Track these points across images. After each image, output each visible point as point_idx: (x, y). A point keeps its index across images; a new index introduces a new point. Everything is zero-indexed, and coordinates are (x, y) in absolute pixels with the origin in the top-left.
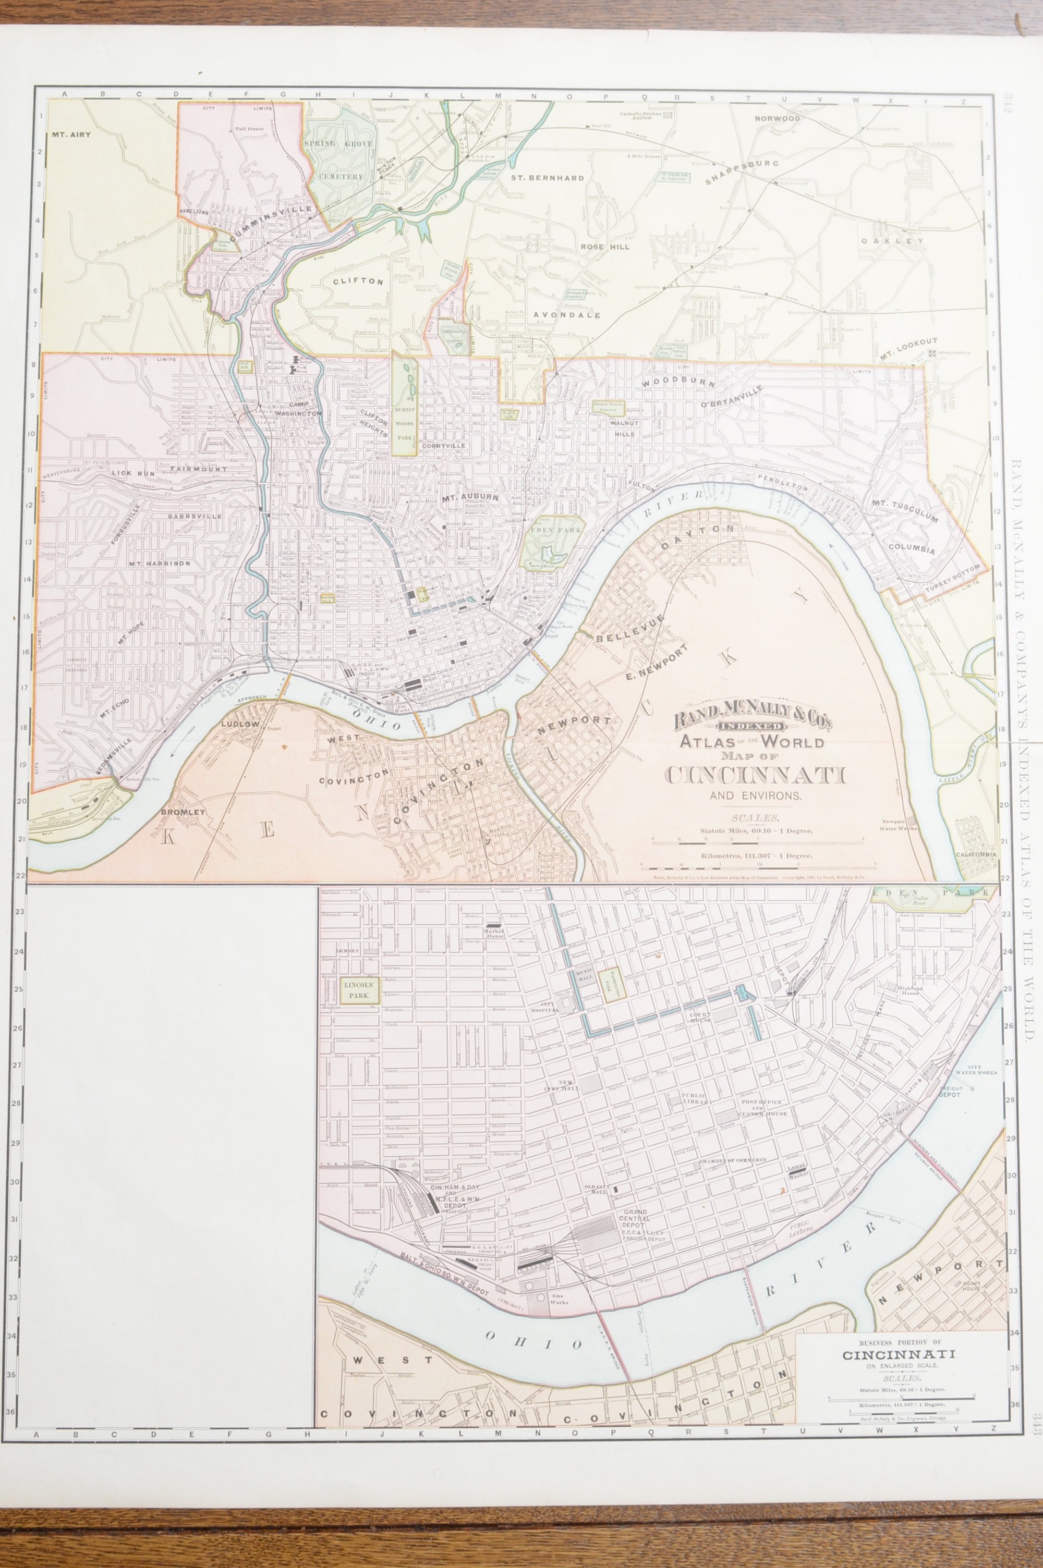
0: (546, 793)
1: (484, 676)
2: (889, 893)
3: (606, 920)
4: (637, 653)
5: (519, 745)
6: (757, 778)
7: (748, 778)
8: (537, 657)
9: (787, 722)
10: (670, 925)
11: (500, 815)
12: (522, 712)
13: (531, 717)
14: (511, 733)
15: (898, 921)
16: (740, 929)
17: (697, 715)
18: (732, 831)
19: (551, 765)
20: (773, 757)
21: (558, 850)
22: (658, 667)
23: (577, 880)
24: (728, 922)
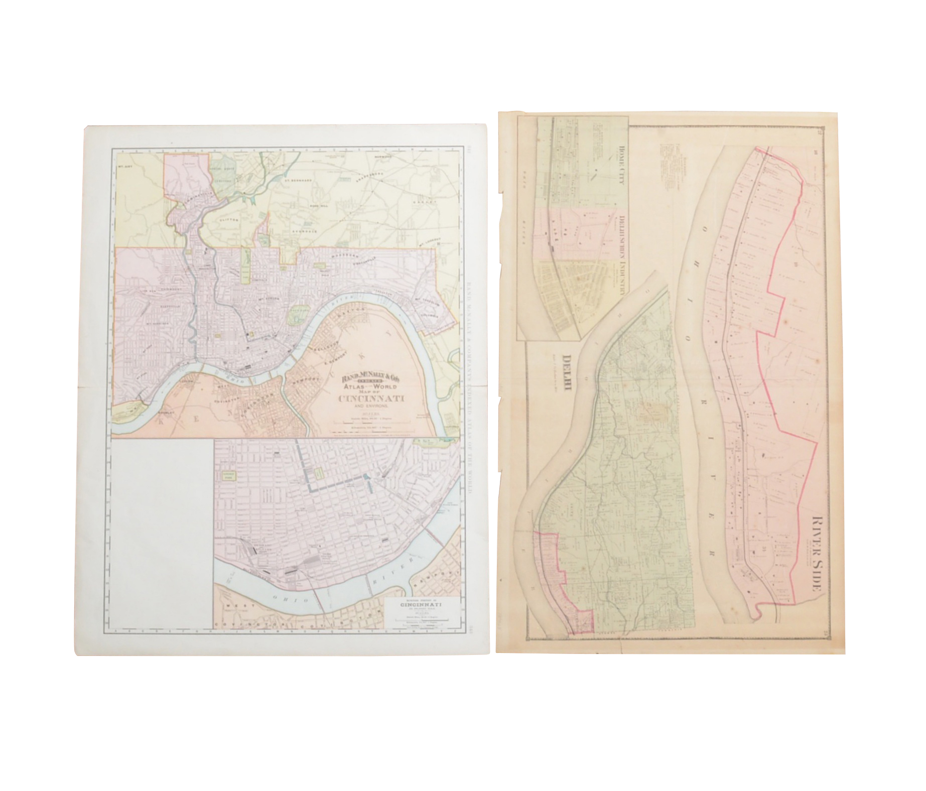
0: (296, 405)
1: (273, 363)
2: (419, 441)
3: (317, 451)
4: (329, 355)
5: (286, 388)
6: (372, 400)
7: (369, 399)
8: (292, 357)
9: (383, 379)
10: (340, 452)
11: (279, 413)
12: (287, 376)
13: (290, 378)
14: (283, 384)
15: (422, 451)
16: (365, 454)
17: (350, 377)
18: (363, 419)
19: (297, 395)
20: (378, 392)
21: (300, 426)
22: (336, 360)
23: (307, 436)
24: (361, 451)
